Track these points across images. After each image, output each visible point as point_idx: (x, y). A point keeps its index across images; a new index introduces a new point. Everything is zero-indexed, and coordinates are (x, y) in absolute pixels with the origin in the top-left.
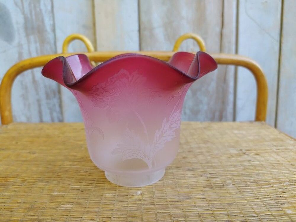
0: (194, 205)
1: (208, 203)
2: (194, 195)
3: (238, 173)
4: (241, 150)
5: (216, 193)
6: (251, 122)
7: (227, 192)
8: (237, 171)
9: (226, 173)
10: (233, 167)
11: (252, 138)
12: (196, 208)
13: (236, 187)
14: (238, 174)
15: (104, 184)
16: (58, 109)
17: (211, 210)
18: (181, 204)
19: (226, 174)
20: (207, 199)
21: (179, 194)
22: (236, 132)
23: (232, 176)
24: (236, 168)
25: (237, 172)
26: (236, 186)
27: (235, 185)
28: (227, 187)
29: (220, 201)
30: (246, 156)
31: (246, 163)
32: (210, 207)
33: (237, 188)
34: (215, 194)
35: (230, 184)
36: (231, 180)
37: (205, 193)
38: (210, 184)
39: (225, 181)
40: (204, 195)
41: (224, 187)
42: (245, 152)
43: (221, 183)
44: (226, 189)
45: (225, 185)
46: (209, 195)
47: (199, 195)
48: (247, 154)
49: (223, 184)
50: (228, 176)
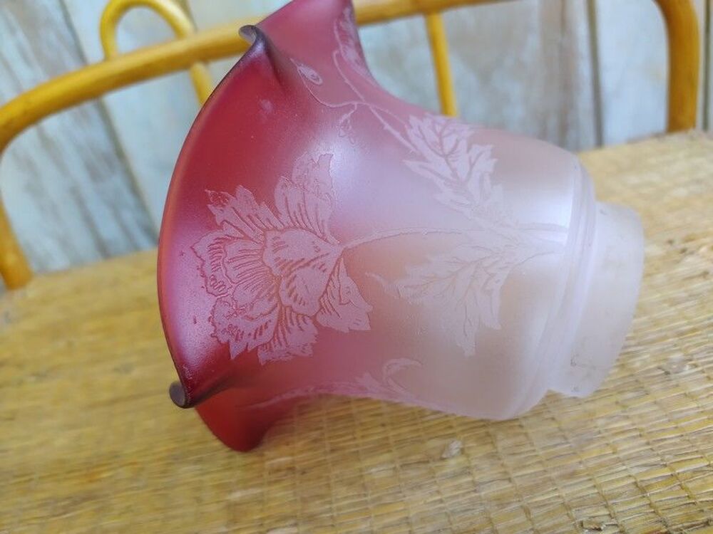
0: (615, 456)
1: (648, 444)
2: (600, 422)
3: (688, 324)
4: (671, 242)
5: (655, 403)
6: (657, 136)
7: (685, 394)
8: (685, 318)
9: (659, 328)
10: (672, 305)
11: (682, 192)
12: (624, 467)
13: (703, 372)
14: (692, 327)
15: (350, 437)
16: (128, 198)
17: (665, 466)
18: (580, 463)
19: (661, 331)
20: (642, 430)
21: (560, 430)
22: (633, 179)
23: (677, 339)
24: (679, 307)
25: (686, 322)
26: (700, 369)
27: (696, 366)
28: (680, 377)
29: (676, 428)
30: (690, 259)
31: (698, 285)
32: (658, 455)
33: (705, 375)
34: (655, 408)
35: (684, 366)
36: (680, 350)
37: (627, 410)
38: (632, 375)
39: (666, 360)
40: (627, 418)
41: (670, 380)
42: (683, 246)
43: (659, 368)
44: (677, 386)
45: (671, 371)
46: (640, 416)
47: (616, 422)
48: (692, 253)
49: (663, 370)
50: (666, 337)
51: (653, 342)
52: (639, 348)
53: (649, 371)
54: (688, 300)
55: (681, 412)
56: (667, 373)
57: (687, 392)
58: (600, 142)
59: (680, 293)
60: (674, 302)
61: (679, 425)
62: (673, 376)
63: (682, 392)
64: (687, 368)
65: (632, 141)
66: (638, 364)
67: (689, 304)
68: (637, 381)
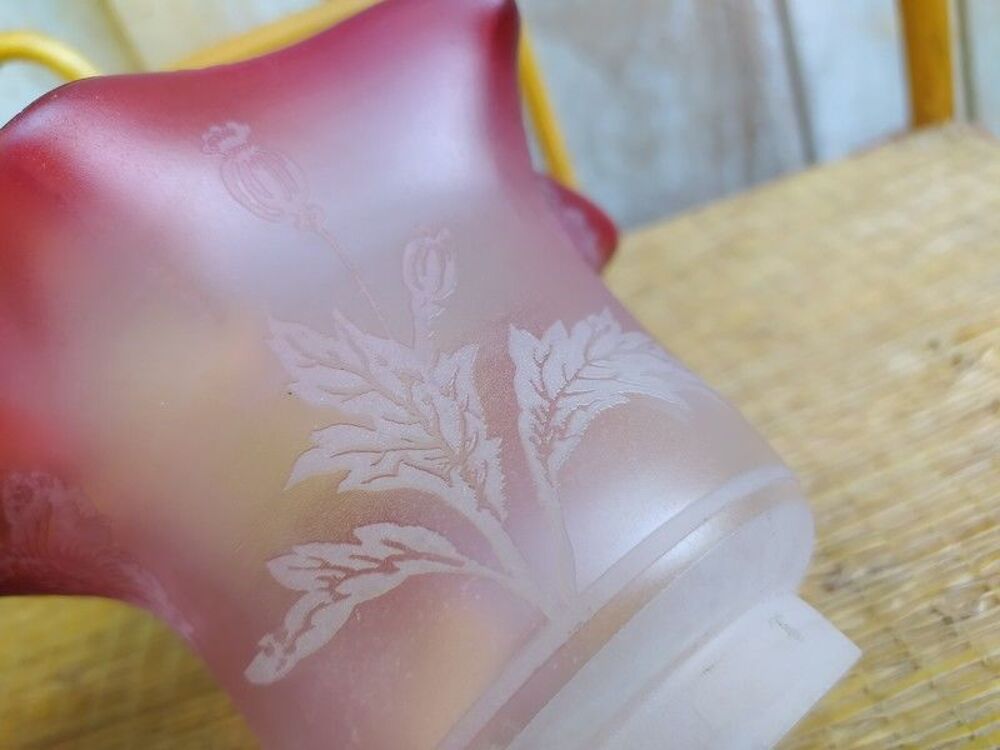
4: (934, 345)
5: (932, 687)
6: (896, 137)
7: (982, 663)
8: (969, 499)
9: (927, 525)
11: (943, 245)
14: (982, 516)
19: (930, 531)
23: (959, 544)
24: (957, 477)
28: (971, 627)
29: (972, 738)
30: (970, 377)
31: (986, 429)
34: (933, 696)
35: (975, 602)
36: (966, 568)
37: (884, 703)
38: (888, 630)
39: (943, 592)
40: (885, 722)
41: (954, 634)
42: (952, 351)
43: (934, 611)
44: (967, 646)
45: (955, 616)
46: (907, 716)
47: (868, 733)
48: (970, 363)
49: (941, 614)
50: (941, 544)
51: (920, 555)
52: (899, 570)
53: (917, 617)
54: (970, 462)
55: (978, 702)
56: (948, 621)
57: (985, 658)
58: (810, 156)
59: (958, 449)
60: (949, 468)
61: (976, 732)
62: (957, 626)
63: (977, 660)
64: (982, 606)
65: (860, 151)
66: (897, 604)
67: (975, 468)
68: (896, 641)
